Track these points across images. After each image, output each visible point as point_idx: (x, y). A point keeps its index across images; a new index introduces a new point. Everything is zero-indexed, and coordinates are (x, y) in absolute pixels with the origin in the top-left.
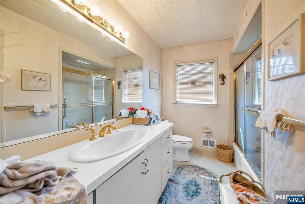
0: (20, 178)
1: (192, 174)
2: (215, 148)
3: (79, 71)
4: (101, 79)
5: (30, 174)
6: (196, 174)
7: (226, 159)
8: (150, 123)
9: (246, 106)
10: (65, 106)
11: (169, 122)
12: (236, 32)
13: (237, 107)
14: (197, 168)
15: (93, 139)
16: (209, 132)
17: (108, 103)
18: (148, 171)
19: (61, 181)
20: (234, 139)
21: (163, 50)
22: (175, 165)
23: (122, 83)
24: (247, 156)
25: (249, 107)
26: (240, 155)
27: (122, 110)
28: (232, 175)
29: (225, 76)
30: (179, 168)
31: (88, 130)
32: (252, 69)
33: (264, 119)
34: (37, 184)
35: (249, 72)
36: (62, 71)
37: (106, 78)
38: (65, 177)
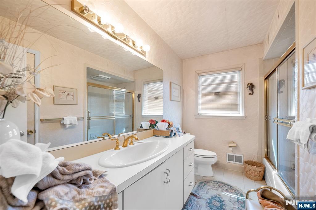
0: (67, 174)
1: (216, 190)
2: (242, 163)
3: (101, 85)
4: (122, 92)
5: (74, 172)
6: (220, 190)
7: (255, 176)
8: (171, 135)
9: (278, 117)
10: (89, 118)
11: (191, 135)
12: (267, 36)
13: (268, 119)
14: (221, 185)
15: (117, 149)
16: (235, 147)
17: (128, 116)
18: (169, 181)
19: (95, 181)
20: (266, 155)
21: (184, 60)
22: (197, 180)
23: (142, 95)
24: (280, 173)
25: (282, 118)
26: (272, 173)
27: (143, 122)
28: (260, 191)
29: (254, 86)
30: (201, 183)
31: (113, 140)
32: (287, 76)
33: (296, 131)
34: (78, 181)
35: (283, 80)
36: (87, 86)
37: (126, 91)
38: (98, 178)
